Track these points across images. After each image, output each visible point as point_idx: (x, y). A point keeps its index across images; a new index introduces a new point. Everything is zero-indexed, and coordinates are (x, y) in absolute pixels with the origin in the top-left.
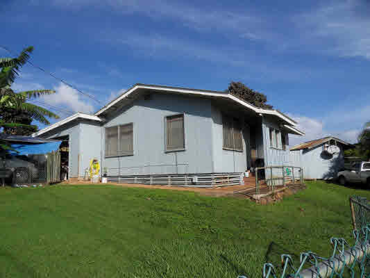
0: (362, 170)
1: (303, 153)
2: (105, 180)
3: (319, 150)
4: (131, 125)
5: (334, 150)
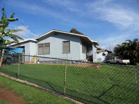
0: (115, 59)
1: (97, 54)
2: (38, 63)
3: (102, 53)
5: (106, 53)
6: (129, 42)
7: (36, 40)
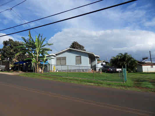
2: (57, 71)
4: (66, 57)
5: (104, 64)
6: (121, 55)
7: (56, 54)
